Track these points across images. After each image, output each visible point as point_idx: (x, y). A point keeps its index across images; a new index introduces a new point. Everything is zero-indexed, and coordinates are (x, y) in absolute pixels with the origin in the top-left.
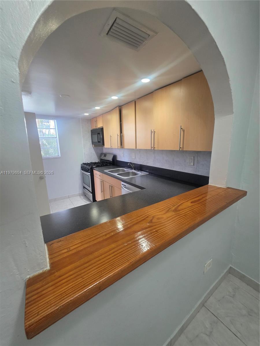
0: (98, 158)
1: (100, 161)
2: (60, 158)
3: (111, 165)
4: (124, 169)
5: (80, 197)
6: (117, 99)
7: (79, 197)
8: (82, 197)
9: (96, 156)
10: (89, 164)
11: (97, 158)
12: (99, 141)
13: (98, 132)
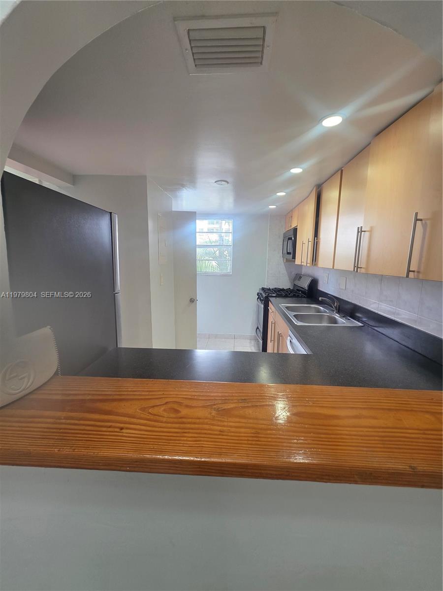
0: (291, 283)
1: (294, 287)
2: (231, 276)
3: (305, 297)
4: (318, 308)
5: (250, 343)
6: (300, 173)
7: (248, 341)
8: (253, 342)
9: (288, 278)
10: (284, 290)
11: (289, 281)
12: (288, 251)
13: (290, 237)
